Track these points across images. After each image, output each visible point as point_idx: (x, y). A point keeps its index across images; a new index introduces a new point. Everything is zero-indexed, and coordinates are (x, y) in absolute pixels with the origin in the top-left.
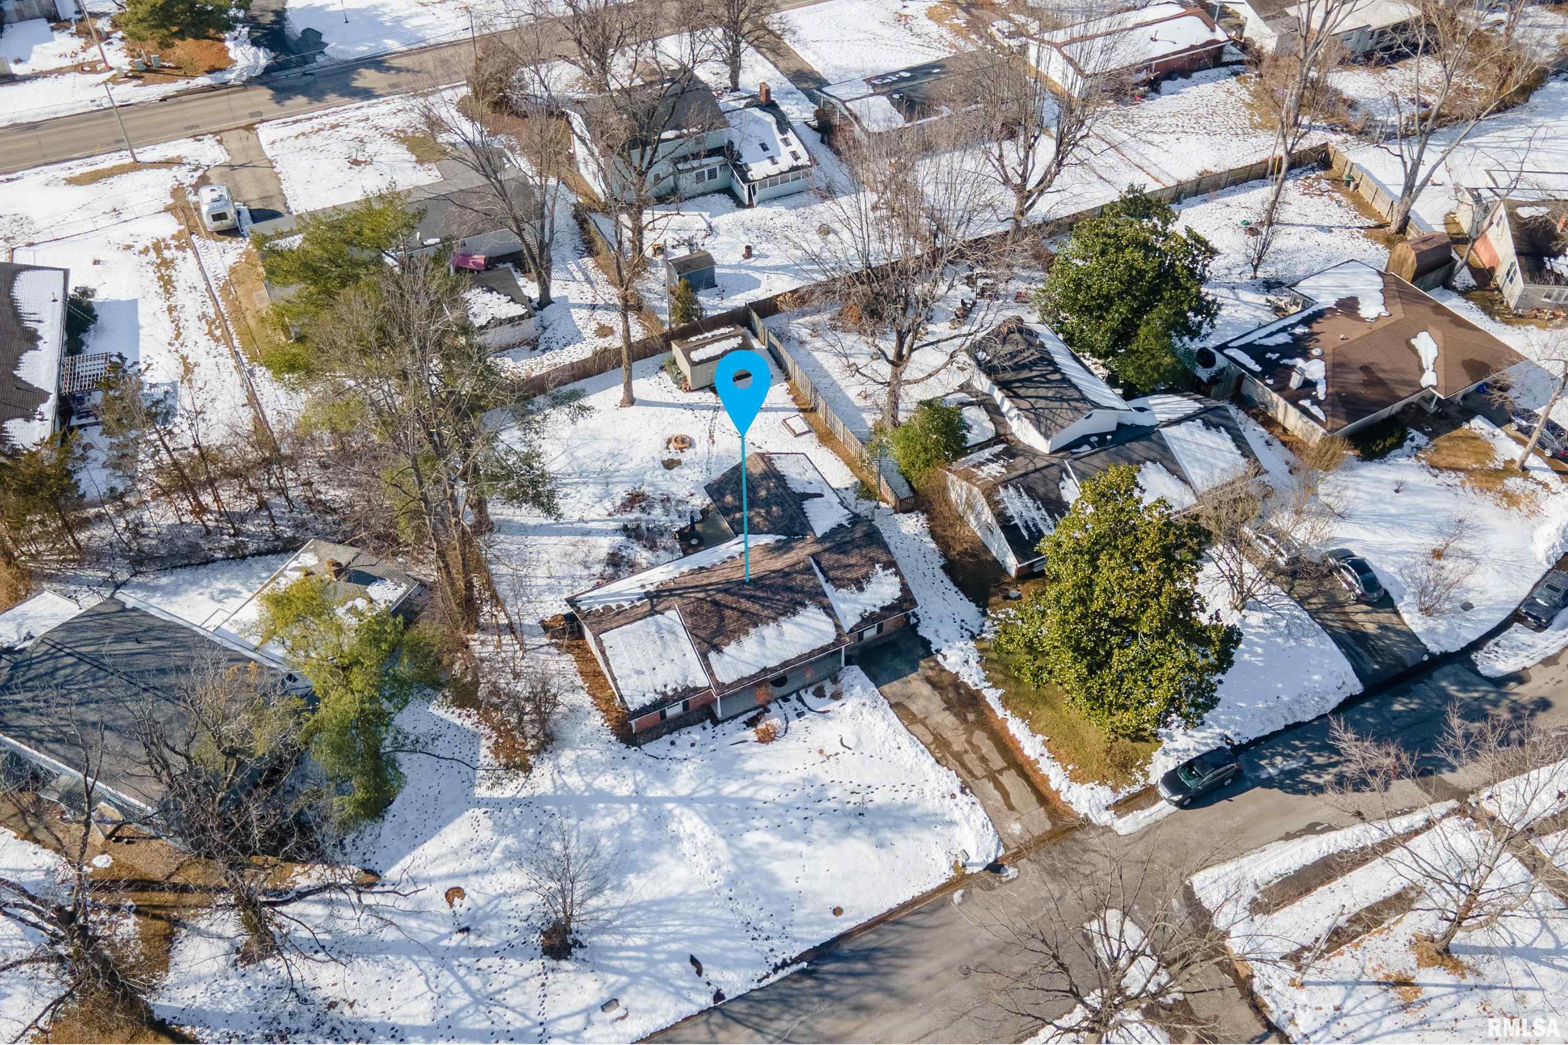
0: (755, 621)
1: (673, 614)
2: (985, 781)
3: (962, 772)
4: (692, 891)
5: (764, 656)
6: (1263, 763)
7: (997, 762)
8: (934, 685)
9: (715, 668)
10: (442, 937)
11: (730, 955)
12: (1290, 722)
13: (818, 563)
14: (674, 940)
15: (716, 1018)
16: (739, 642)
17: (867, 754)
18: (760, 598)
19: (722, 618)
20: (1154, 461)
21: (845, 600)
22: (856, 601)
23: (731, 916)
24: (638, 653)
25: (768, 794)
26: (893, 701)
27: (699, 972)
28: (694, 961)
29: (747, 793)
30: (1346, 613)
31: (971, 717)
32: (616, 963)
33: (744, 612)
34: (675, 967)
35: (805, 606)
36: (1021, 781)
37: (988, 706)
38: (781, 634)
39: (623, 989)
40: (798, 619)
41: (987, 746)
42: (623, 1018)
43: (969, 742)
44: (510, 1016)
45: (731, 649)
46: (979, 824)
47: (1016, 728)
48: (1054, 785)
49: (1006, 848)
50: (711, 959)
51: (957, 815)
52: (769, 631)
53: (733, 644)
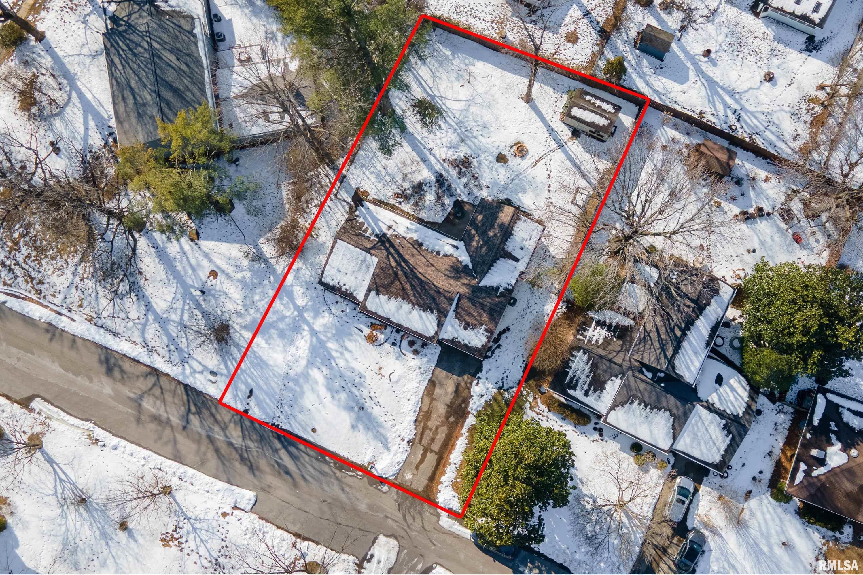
0: (405, 297)
1: (375, 260)
2: (422, 448)
3: (419, 436)
4: (275, 369)
5: (393, 315)
6: (529, 565)
7: (436, 447)
8: (457, 391)
9: (370, 299)
10: (193, 287)
11: (264, 404)
12: (565, 565)
13: (459, 300)
14: (252, 379)
15: (237, 418)
16: (390, 298)
17: (394, 389)
18: (417, 290)
19: (393, 282)
20: (671, 415)
21: (452, 326)
22: (457, 331)
23: (278, 391)
24: (346, 262)
25: (342, 363)
26: (433, 379)
27: (249, 397)
28: (251, 391)
29: (335, 354)
30: (661, 558)
31: (452, 419)
32: (229, 363)
33: (404, 289)
34: (243, 387)
35: (432, 312)
36: (434, 463)
37: (464, 422)
38: (410, 313)
39: (222, 375)
40: (423, 314)
41: (441, 437)
42: (213, 382)
43: (437, 428)
44: (184, 340)
45: (383, 298)
46: (397, 460)
47: (461, 443)
48: (443, 479)
49: (396, 478)
50: (257, 398)
51: (394, 448)
52: (406, 307)
53: (386, 297)
